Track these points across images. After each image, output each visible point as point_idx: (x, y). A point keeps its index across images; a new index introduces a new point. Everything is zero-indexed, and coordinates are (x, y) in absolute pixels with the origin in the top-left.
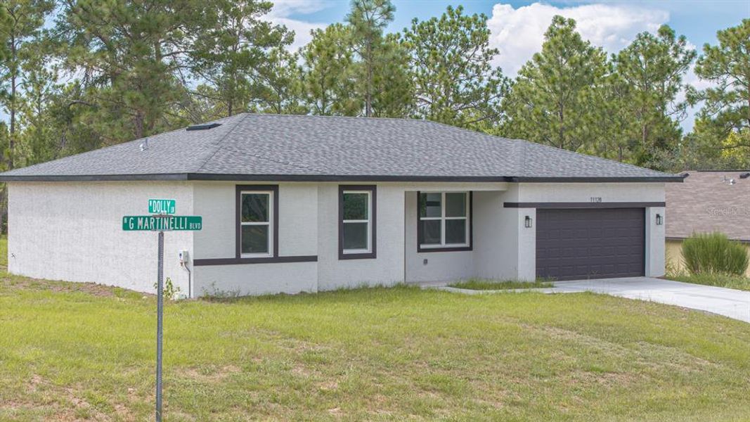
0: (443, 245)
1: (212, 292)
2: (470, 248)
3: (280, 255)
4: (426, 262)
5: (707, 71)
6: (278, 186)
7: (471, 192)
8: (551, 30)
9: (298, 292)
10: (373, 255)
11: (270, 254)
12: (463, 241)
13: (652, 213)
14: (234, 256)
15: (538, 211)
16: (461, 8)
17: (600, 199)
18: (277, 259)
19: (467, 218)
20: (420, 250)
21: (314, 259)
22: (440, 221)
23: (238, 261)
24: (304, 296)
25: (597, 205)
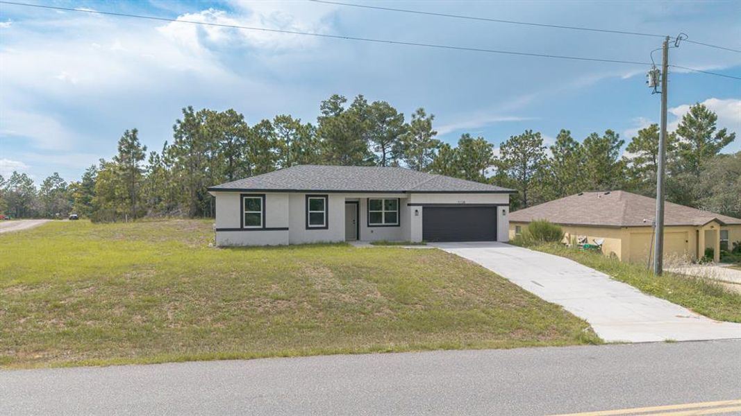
0: (383, 223)
1: (226, 244)
2: (399, 226)
3: (267, 226)
4: (372, 232)
5: (632, 149)
6: (265, 194)
7: (399, 199)
8: (559, 135)
10: (327, 228)
11: (261, 227)
12: (396, 222)
13: (500, 209)
14: (239, 227)
15: (423, 208)
16: (531, 131)
17: (464, 202)
18: (264, 229)
19: (397, 211)
20: (368, 226)
21: (287, 229)
22: (381, 213)
23: (242, 229)
24: (280, 247)
25: (462, 204)
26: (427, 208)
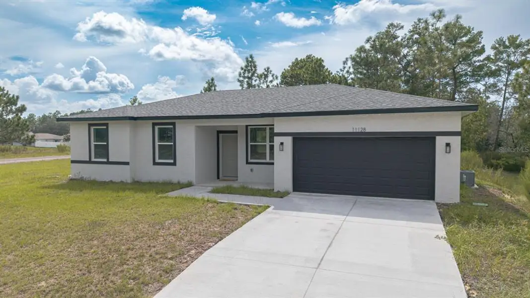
0: (268, 160)
3: (110, 160)
4: (252, 170)
6: (108, 124)
9: (120, 181)
10: (175, 163)
11: (106, 160)
14: (88, 159)
15: (294, 139)
17: (365, 129)
18: (108, 163)
20: (248, 163)
21: (127, 163)
22: (266, 145)
23: (90, 161)
25: (361, 133)
26: (299, 140)
